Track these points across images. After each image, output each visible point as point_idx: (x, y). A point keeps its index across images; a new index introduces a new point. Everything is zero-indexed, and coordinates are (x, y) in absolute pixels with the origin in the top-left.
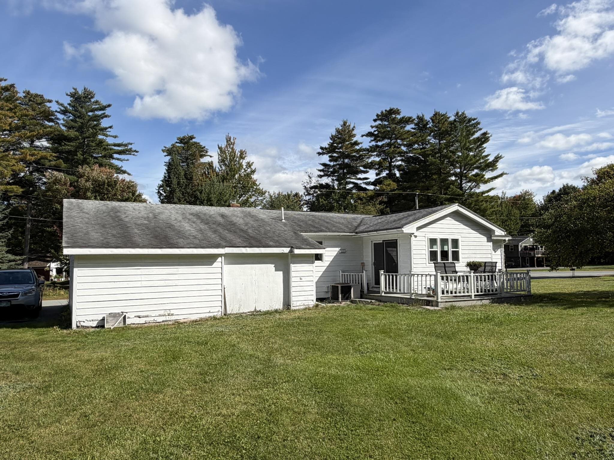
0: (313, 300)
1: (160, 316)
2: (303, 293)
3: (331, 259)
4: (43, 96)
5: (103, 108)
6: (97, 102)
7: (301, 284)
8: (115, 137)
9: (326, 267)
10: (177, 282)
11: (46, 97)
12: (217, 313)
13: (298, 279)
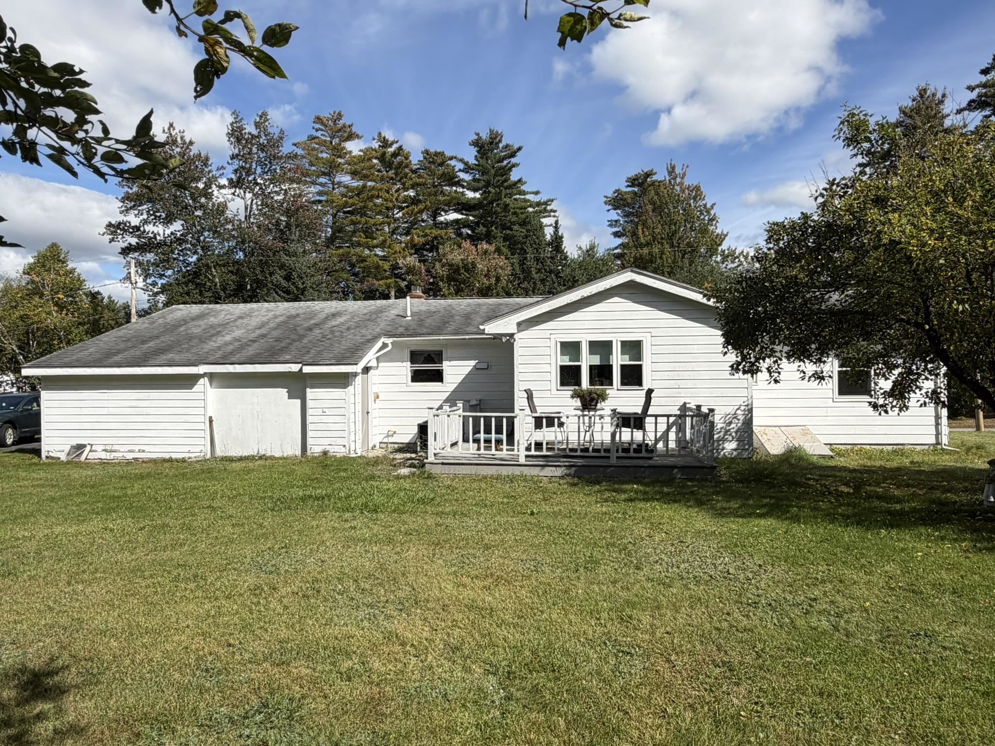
0: (344, 446)
1: (130, 451)
2: (328, 434)
3: (460, 379)
4: (443, 152)
5: (513, 155)
6: (507, 146)
7: (325, 419)
8: (537, 193)
9: (449, 393)
10: (148, 411)
11: (448, 154)
12: (199, 454)
13: (320, 412)
